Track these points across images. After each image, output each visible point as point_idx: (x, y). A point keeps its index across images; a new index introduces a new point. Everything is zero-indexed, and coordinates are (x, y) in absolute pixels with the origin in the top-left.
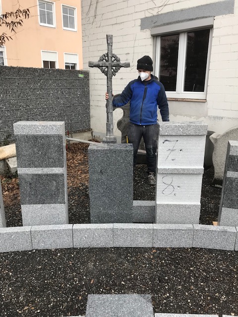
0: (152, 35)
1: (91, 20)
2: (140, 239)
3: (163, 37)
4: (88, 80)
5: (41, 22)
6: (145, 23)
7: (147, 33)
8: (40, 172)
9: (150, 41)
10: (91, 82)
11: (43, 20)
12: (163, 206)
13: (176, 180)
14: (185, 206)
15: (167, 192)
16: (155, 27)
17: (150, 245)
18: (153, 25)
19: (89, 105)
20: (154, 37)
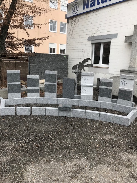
0: (91, 43)
1: (70, 36)
2: (75, 103)
3: (96, 44)
4: (68, 59)
5: (50, 30)
6: (89, 39)
7: (90, 42)
8: (50, 84)
9: (91, 45)
10: (69, 59)
11: (51, 29)
12: (82, 95)
13: (86, 88)
14: (88, 96)
15: (84, 91)
16: (93, 40)
17: (78, 105)
18: (92, 40)
19: (68, 68)
20: (92, 44)
